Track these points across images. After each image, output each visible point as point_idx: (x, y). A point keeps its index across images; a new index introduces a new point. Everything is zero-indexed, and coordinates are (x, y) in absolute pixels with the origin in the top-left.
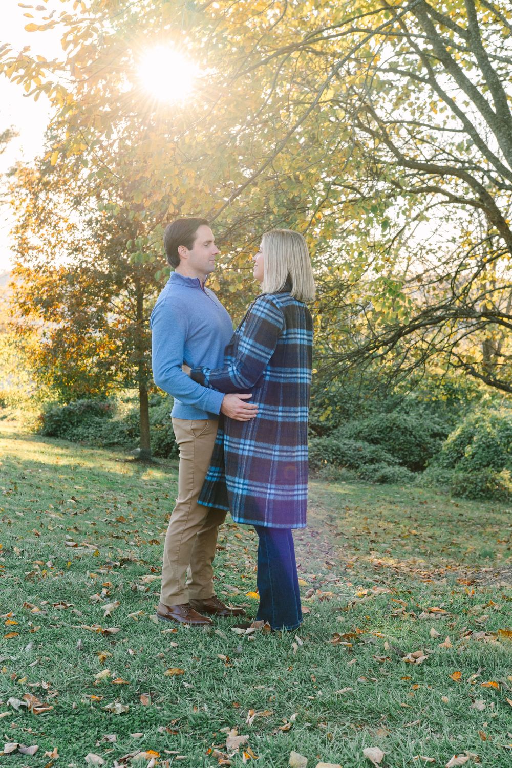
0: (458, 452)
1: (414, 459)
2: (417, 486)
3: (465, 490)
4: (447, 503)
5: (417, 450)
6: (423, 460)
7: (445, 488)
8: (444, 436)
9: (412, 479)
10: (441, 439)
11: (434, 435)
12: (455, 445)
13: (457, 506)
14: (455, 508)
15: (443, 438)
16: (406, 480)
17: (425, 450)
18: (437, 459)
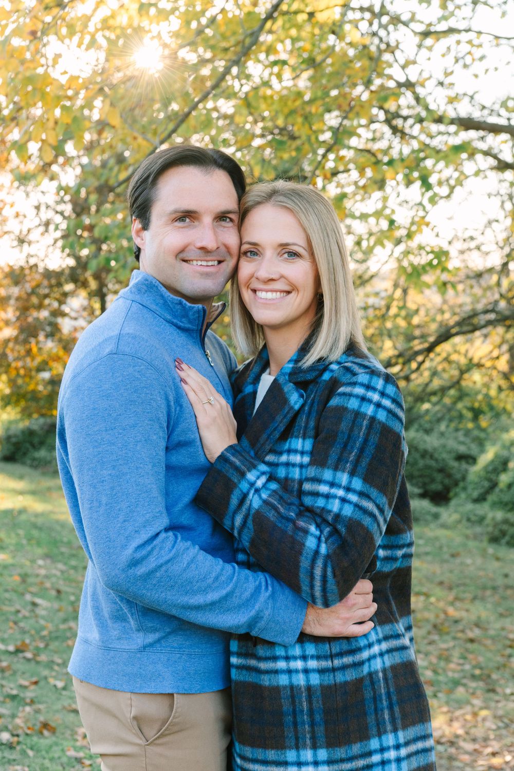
0: (490, 480)
1: (436, 487)
2: (444, 526)
3: (504, 533)
4: (484, 554)
5: (439, 477)
6: (447, 489)
7: (478, 529)
8: (471, 459)
9: (436, 516)
10: (468, 463)
11: (460, 458)
12: (487, 472)
13: (498, 559)
14: (496, 564)
15: (471, 461)
16: (429, 518)
17: (449, 476)
18: (465, 489)
